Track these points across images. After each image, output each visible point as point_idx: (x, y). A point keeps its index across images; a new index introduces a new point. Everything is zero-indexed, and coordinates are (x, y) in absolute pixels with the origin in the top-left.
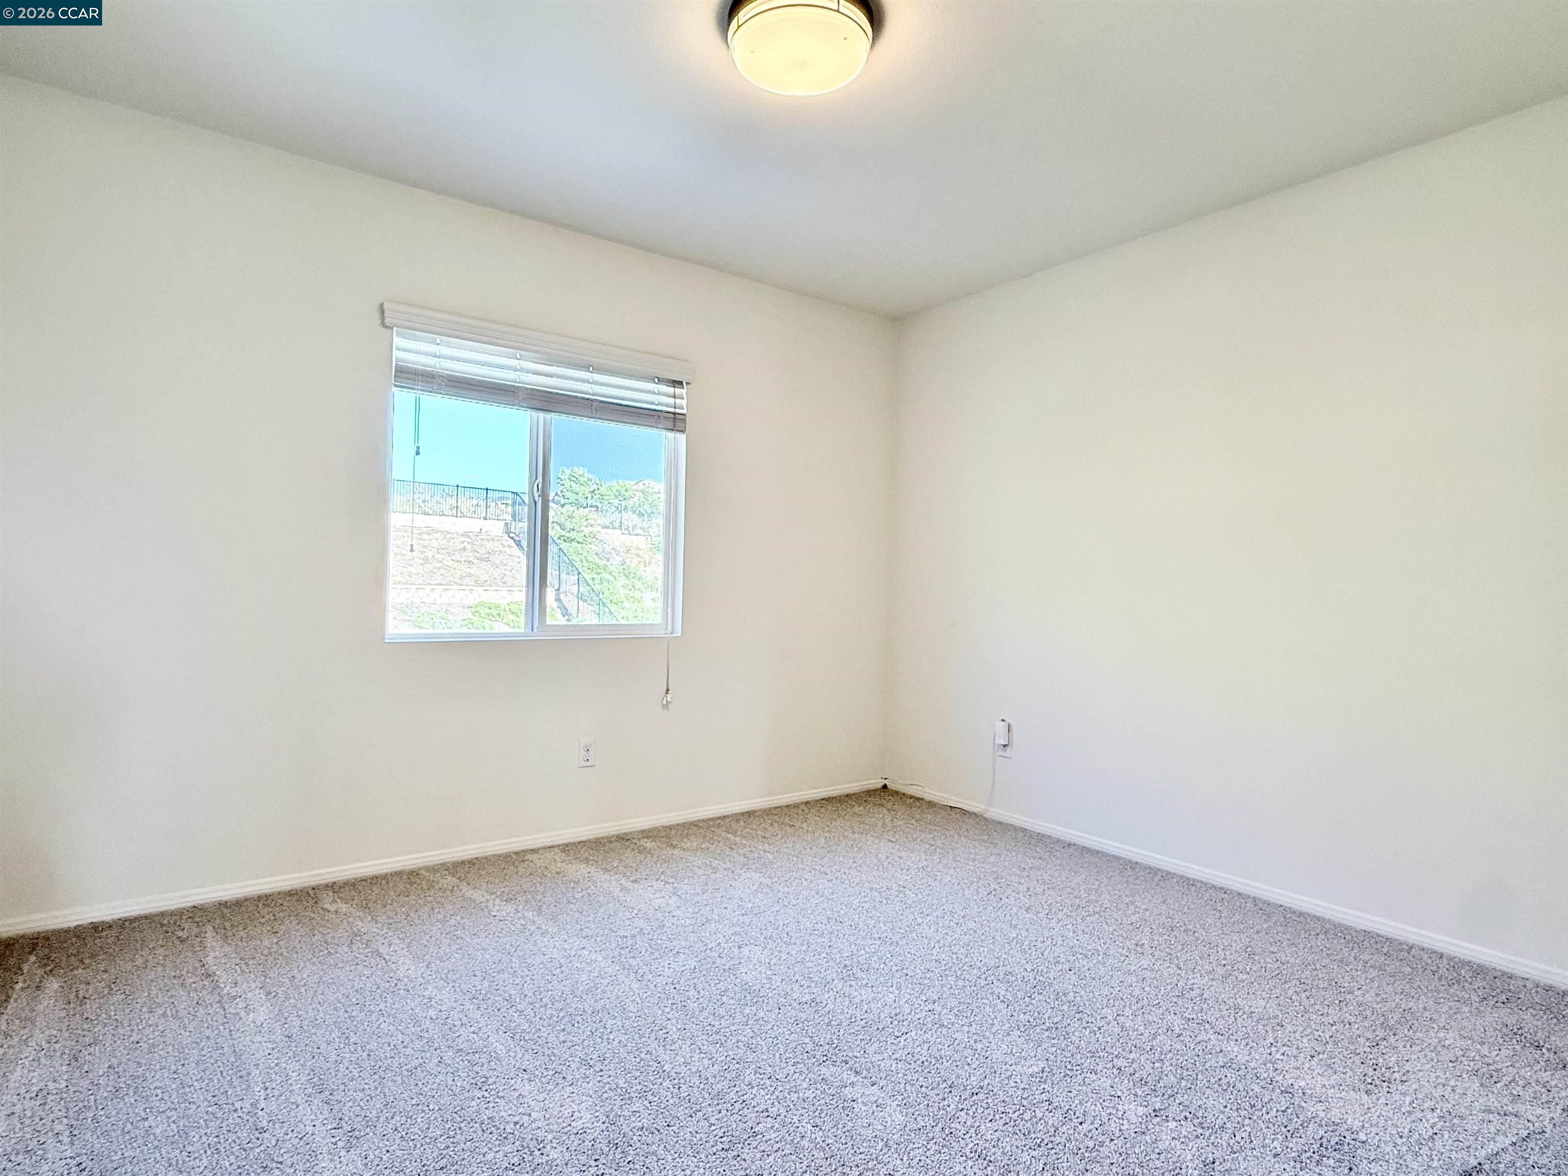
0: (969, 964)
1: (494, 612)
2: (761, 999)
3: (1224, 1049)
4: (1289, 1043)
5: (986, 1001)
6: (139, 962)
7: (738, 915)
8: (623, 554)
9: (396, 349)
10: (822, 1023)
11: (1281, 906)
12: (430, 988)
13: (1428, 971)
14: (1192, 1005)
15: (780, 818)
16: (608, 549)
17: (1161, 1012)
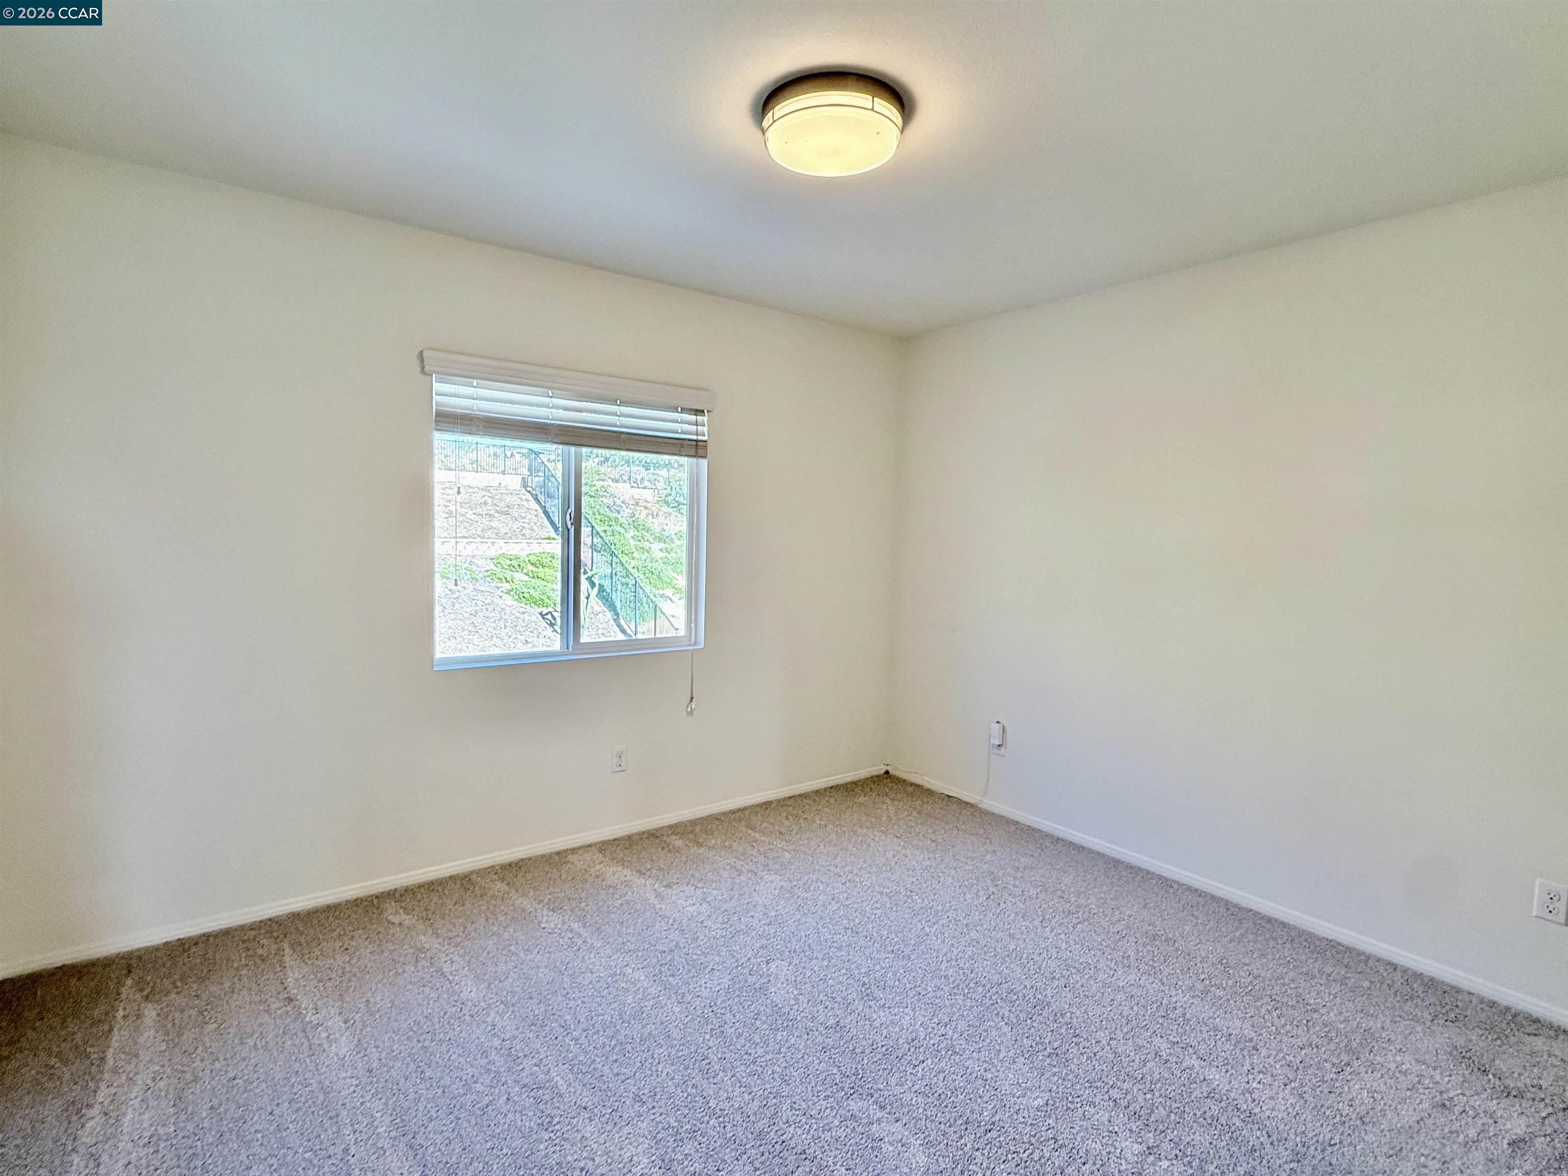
0: (975, 981)
1: (515, 563)
2: (791, 1023)
3: (1207, 1078)
4: (1264, 1070)
5: (992, 1024)
6: (227, 985)
7: (764, 924)
8: (633, 507)
9: (436, 395)
10: (847, 1050)
11: (1251, 910)
12: (492, 1014)
13: (1385, 986)
14: (1176, 1026)
15: (794, 809)
16: (619, 503)
17: (1149, 1034)
